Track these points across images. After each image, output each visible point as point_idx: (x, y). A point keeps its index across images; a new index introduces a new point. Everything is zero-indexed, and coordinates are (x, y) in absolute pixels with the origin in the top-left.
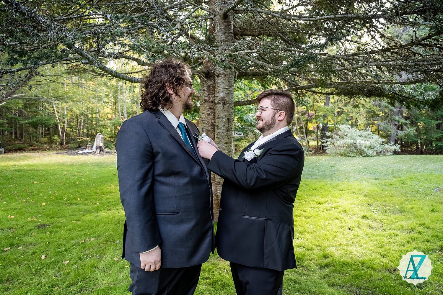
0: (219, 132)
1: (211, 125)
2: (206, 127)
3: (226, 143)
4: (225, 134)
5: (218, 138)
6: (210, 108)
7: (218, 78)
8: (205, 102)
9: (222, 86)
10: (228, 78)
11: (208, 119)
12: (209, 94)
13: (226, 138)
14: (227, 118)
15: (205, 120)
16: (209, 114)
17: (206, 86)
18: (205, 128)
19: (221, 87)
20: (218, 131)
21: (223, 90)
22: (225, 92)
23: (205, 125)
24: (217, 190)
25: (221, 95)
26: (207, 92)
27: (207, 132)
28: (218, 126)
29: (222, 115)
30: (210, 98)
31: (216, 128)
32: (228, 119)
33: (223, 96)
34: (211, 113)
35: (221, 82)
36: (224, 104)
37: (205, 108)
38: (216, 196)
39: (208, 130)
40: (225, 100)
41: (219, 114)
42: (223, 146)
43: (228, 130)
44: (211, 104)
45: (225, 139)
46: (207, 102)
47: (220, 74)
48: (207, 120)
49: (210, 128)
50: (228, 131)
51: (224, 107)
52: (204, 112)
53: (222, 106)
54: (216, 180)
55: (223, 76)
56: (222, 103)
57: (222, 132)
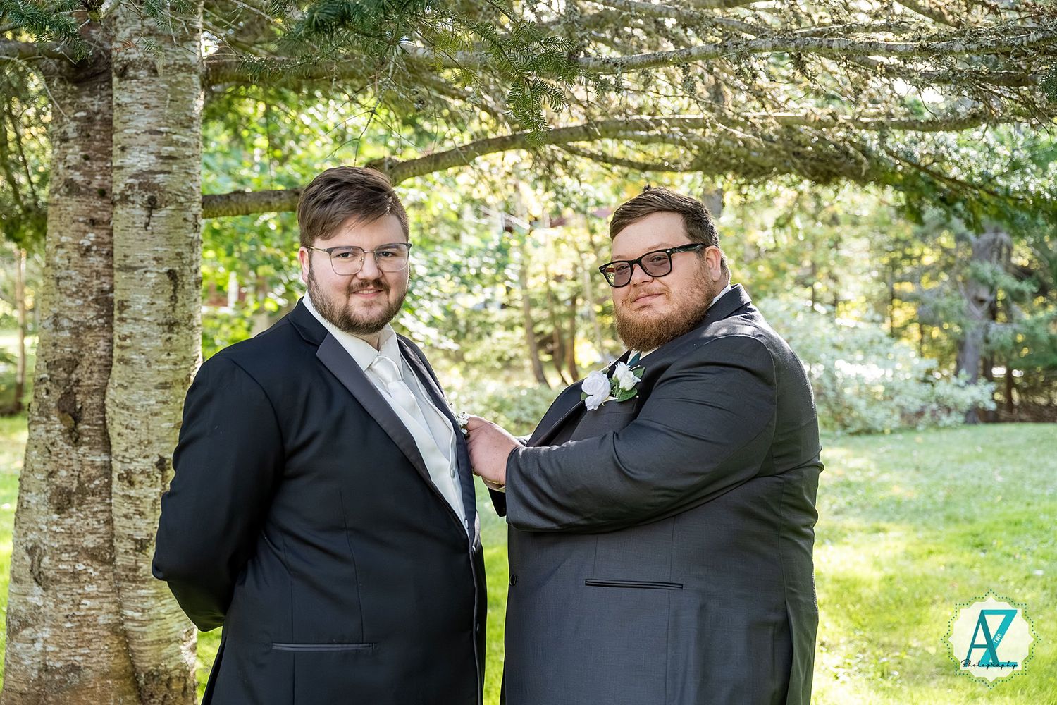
0: (131, 336)
1: (96, 301)
2: (70, 308)
3: (164, 386)
4: (160, 343)
5: (125, 361)
6: (93, 223)
7: (124, 85)
8: (67, 194)
9: (142, 123)
10: (171, 85)
11: (81, 273)
12: (86, 158)
13: (164, 362)
14: (165, 269)
15: (69, 277)
16: (88, 249)
17: (75, 119)
18: (68, 313)
19: (136, 127)
20: (127, 330)
21: (144, 138)
22: (153, 147)
23: (68, 302)
24: (120, 606)
25: (139, 160)
26: (77, 148)
27: (78, 335)
28: (123, 306)
29: (140, 255)
30: (90, 174)
31: (116, 314)
32: (172, 274)
33: (144, 166)
34: (98, 244)
35: (137, 101)
36: (152, 205)
37: (67, 220)
38: (116, 634)
39: (83, 324)
40: (156, 187)
41: (128, 252)
42: (148, 398)
43: (171, 325)
44: (99, 204)
45: (155, 367)
46: (79, 193)
47: (131, 64)
48: (79, 279)
49: (91, 313)
50: (171, 331)
51: (149, 216)
52: (64, 239)
53: (139, 213)
54: (119, 561)
55: (143, 74)
56: (140, 199)
57: (145, 336)
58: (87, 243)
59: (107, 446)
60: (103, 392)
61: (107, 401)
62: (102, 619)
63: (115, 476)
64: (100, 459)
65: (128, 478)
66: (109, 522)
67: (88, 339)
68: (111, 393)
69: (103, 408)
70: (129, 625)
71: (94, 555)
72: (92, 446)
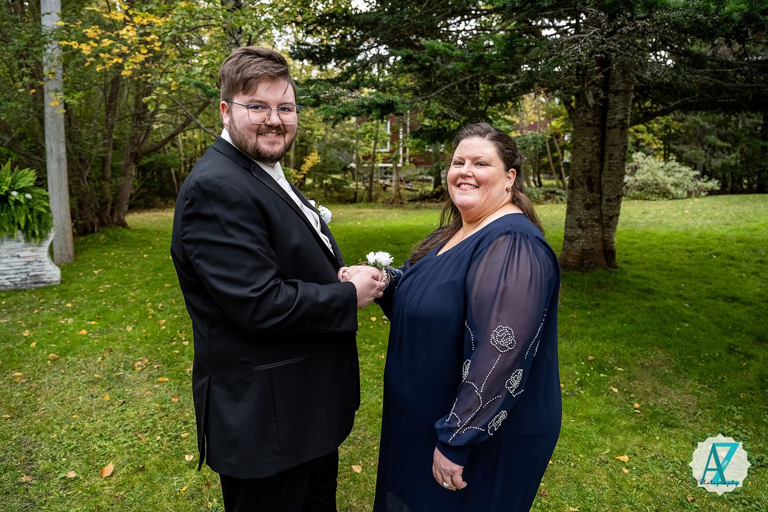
0: (613, 163)
1: (596, 155)
5: (611, 170)
6: (595, 134)
8: (588, 127)
9: (621, 107)
11: (592, 147)
12: (594, 116)
15: (588, 149)
16: (594, 141)
20: (612, 161)
24: (604, 233)
25: (619, 116)
27: (591, 164)
28: (611, 155)
29: (618, 142)
30: (595, 121)
31: (607, 157)
34: (597, 139)
36: (623, 129)
37: (587, 133)
41: (614, 141)
44: (597, 128)
47: (620, 91)
48: (591, 149)
49: (596, 158)
51: (622, 131)
52: (586, 138)
53: (619, 130)
56: (620, 127)
57: (618, 163)
58: (593, 139)
59: (600, 192)
60: (600, 178)
61: (602, 180)
62: (600, 237)
63: (604, 200)
64: (599, 196)
65: (609, 200)
66: (601, 212)
67: (594, 165)
68: (603, 179)
69: (600, 182)
70: (606, 238)
71: (597, 221)
72: (597, 192)
